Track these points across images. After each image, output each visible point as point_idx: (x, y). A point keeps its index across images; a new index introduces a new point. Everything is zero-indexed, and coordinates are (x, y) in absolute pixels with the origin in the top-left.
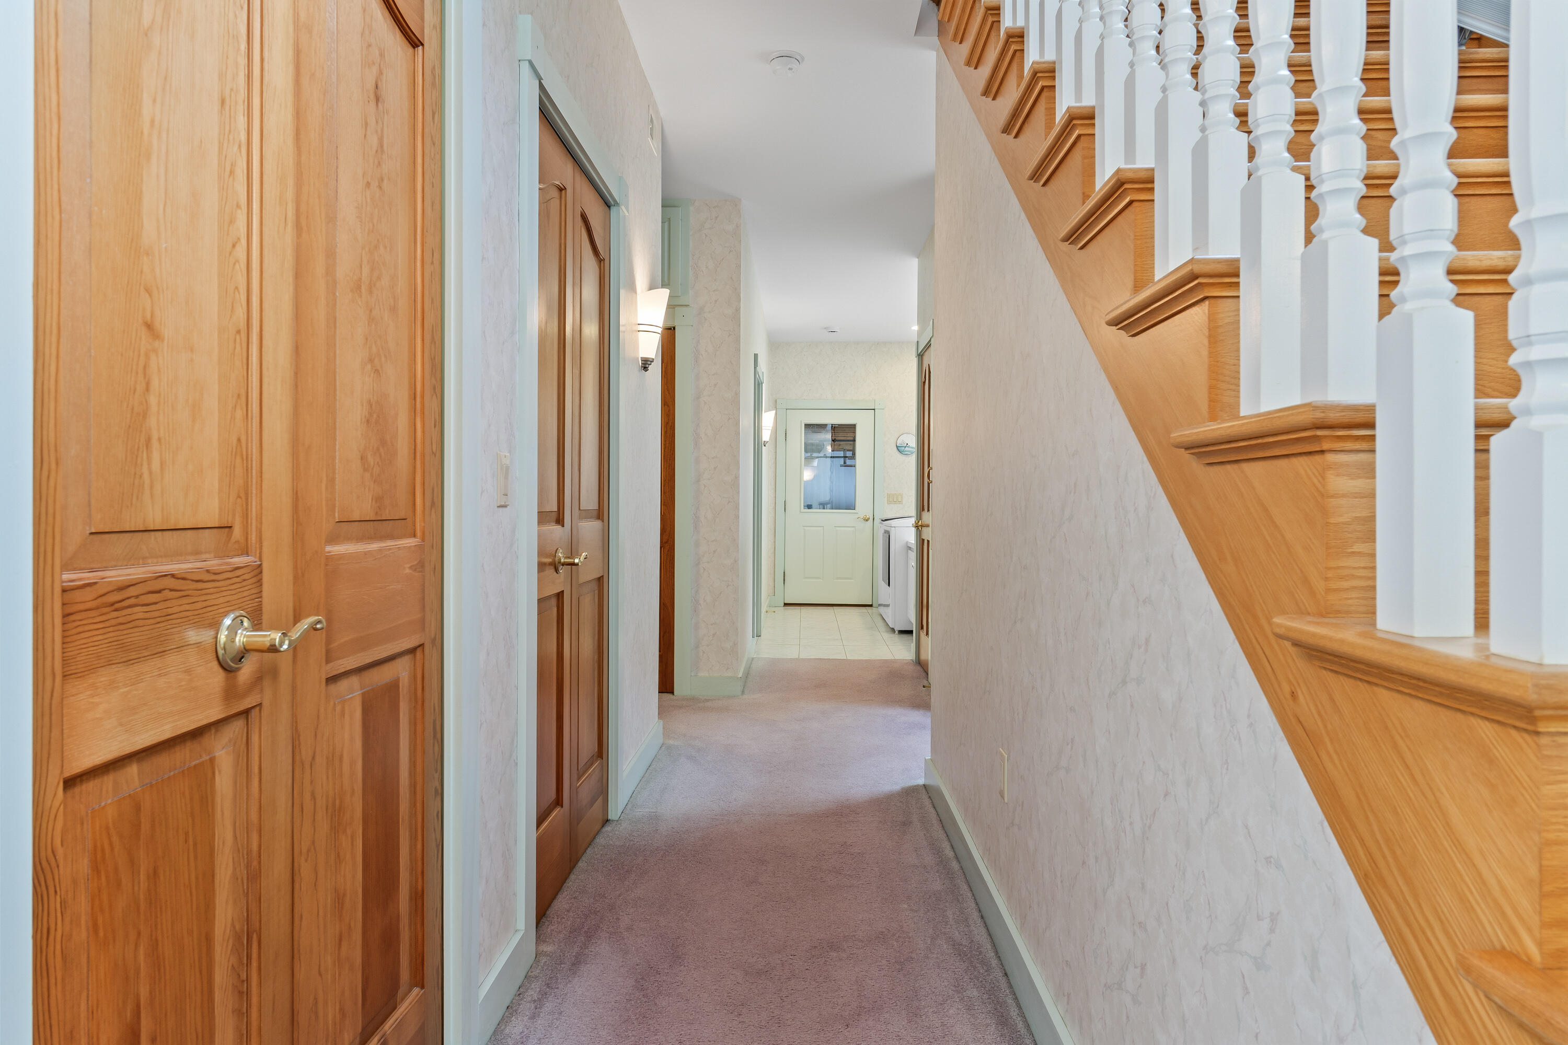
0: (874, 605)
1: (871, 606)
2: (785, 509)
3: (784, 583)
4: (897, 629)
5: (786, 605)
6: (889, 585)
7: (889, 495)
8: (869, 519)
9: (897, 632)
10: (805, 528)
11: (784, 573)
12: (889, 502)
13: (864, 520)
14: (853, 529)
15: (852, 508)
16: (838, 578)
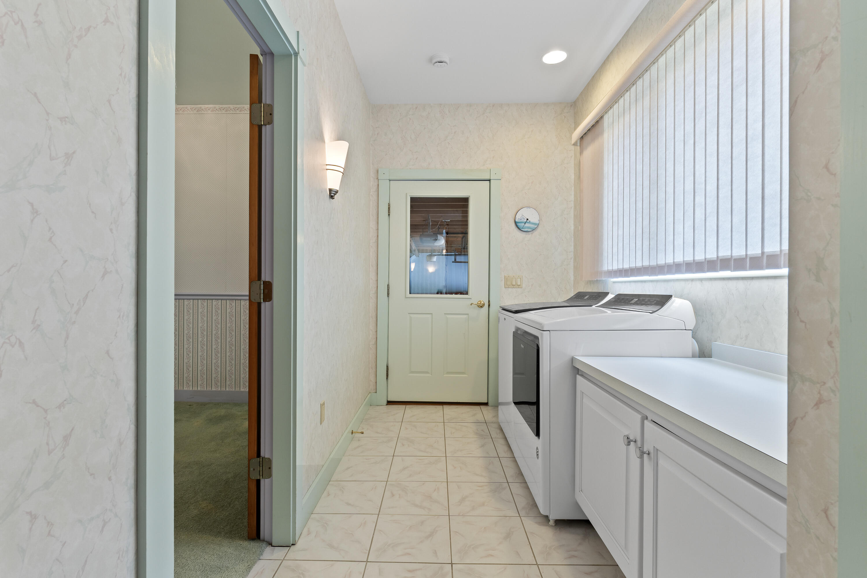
0: (490, 404)
1: (486, 404)
2: (388, 294)
3: (387, 378)
4: (553, 517)
5: (389, 403)
6: (538, 434)
7: (506, 279)
8: (484, 305)
9: (552, 523)
10: (412, 316)
11: (387, 367)
12: (507, 286)
13: (478, 306)
14: (465, 316)
15: (465, 293)
16: (448, 373)
